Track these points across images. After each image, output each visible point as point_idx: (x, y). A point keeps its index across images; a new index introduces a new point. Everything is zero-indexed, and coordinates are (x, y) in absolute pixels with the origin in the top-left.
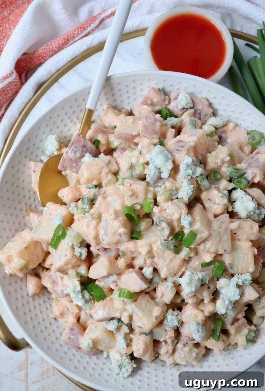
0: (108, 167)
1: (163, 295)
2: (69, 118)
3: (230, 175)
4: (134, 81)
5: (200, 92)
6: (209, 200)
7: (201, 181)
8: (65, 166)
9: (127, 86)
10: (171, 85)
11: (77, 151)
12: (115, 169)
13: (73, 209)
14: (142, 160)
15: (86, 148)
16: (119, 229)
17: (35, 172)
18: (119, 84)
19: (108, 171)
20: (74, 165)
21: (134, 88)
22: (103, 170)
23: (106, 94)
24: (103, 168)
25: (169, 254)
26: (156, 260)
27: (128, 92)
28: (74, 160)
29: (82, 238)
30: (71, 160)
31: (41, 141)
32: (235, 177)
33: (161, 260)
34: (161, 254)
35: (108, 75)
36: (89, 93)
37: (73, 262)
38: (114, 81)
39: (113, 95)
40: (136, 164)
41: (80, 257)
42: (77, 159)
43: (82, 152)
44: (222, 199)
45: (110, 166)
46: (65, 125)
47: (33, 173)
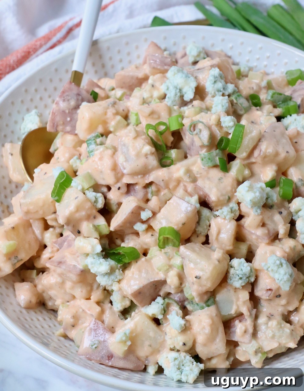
0: (114, 107)
1: (219, 233)
2: (50, 97)
3: (272, 99)
4: (127, 44)
5: (213, 45)
6: (252, 122)
7: (236, 99)
8: (56, 124)
9: (119, 52)
10: (175, 44)
11: (71, 99)
12: (123, 110)
13: (75, 162)
14: (156, 94)
15: (81, 96)
16: (143, 147)
17: (12, 155)
18: (108, 48)
19: (114, 111)
20: (69, 119)
21: (129, 54)
22: (108, 111)
23: (94, 65)
24: (108, 108)
25: (216, 173)
26: (200, 183)
27: (121, 61)
28: (67, 111)
29: (94, 180)
30: (64, 112)
31: (16, 122)
32: (279, 102)
33: (207, 182)
34: (204, 173)
35: (94, 38)
36: (72, 61)
37: (87, 207)
38: (103, 46)
39: (103, 66)
40: (150, 99)
41: (95, 204)
42: (72, 109)
43: (78, 100)
44: (268, 117)
45: (116, 106)
46: (46, 106)
47: (10, 156)
